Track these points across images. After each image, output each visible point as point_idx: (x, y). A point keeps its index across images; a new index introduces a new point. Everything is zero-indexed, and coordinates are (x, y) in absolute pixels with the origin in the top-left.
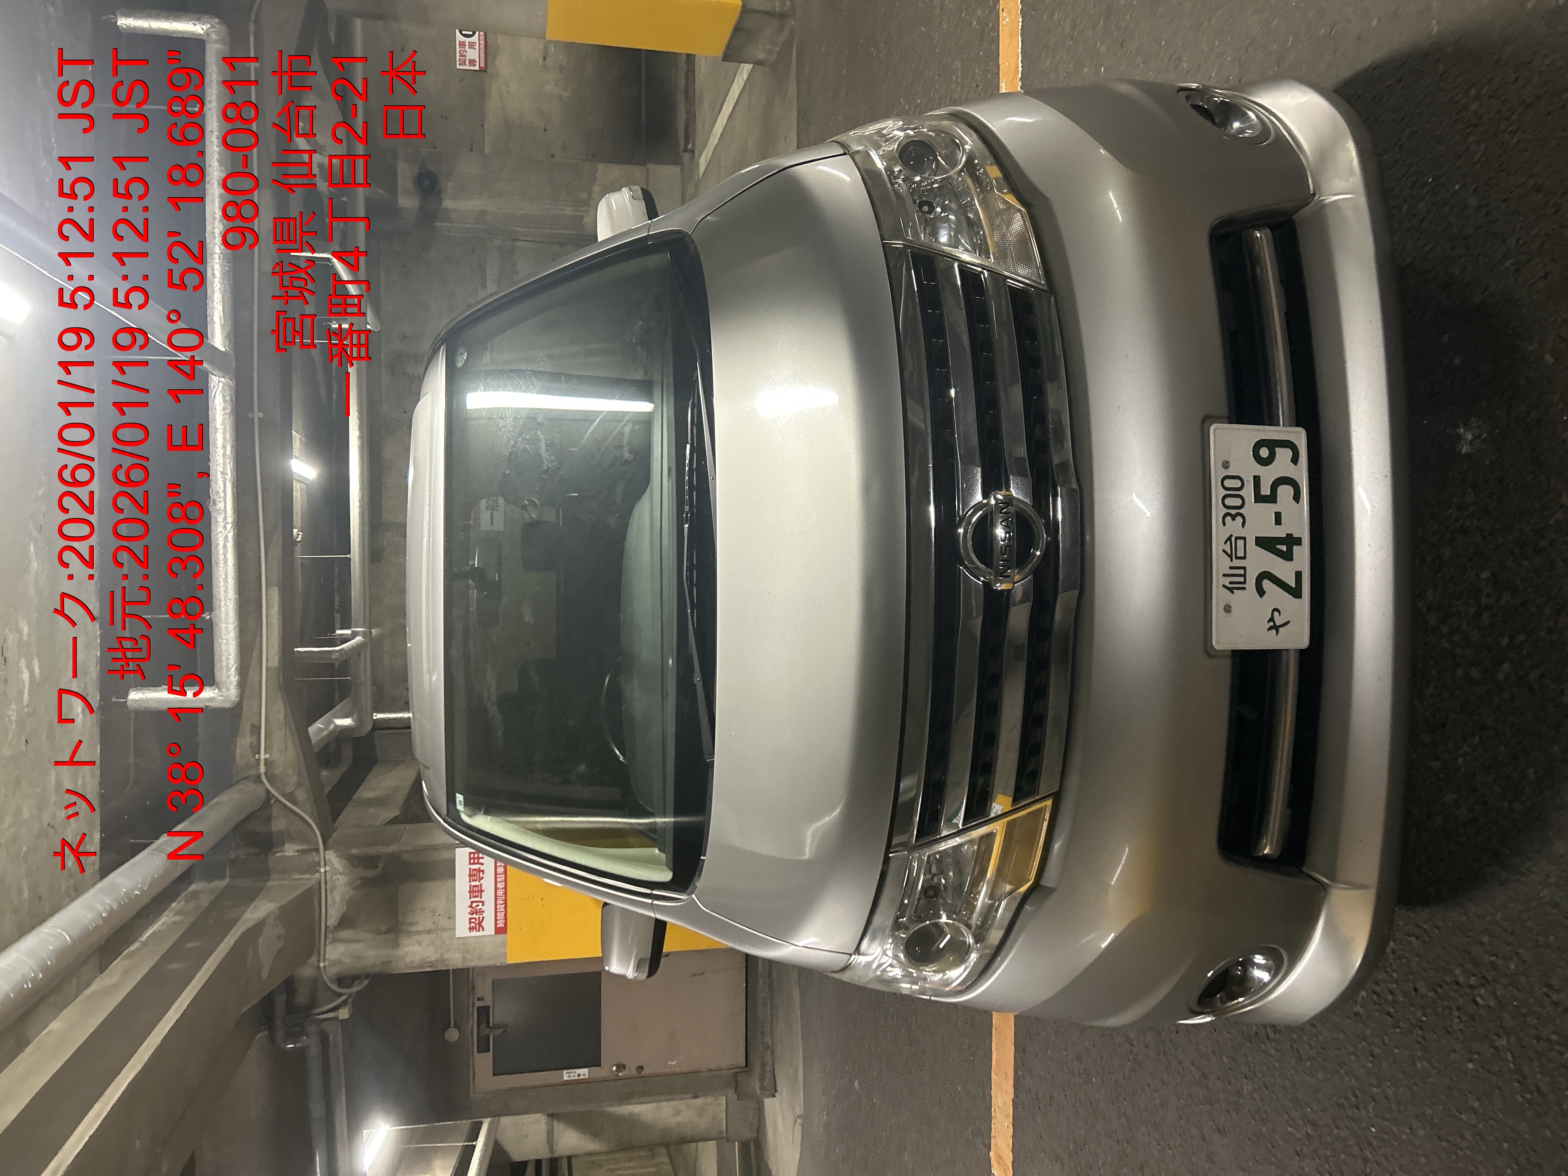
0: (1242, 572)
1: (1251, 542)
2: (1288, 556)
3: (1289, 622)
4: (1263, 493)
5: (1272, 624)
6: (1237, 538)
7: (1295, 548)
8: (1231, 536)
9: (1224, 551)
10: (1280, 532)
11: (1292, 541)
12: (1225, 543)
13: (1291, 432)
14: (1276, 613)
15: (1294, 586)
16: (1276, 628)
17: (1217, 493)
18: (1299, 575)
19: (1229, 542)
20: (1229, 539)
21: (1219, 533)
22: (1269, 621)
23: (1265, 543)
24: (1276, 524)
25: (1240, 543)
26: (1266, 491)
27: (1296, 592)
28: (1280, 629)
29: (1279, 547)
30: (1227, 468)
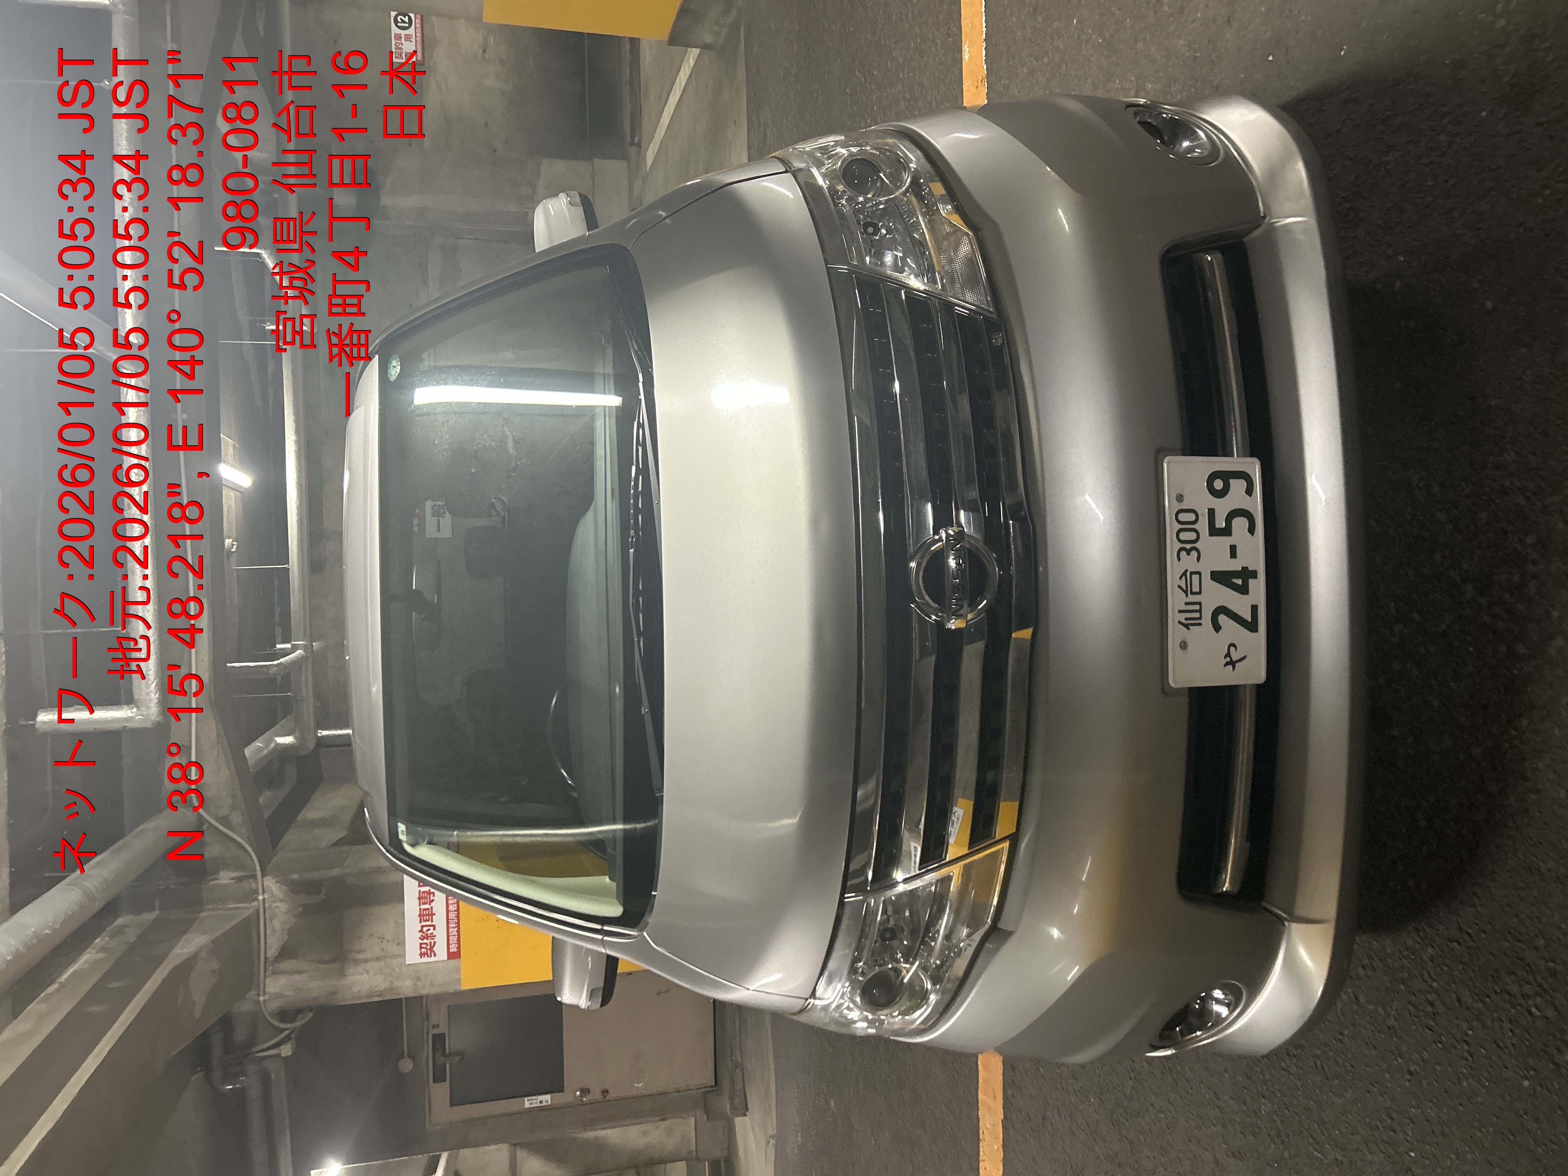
0: (1197, 607)
1: (1206, 577)
2: (1243, 590)
3: (1244, 658)
4: (1217, 526)
5: (1228, 659)
6: (1192, 573)
7: (1250, 580)
8: (1186, 571)
9: (1180, 587)
10: (1235, 565)
11: (1247, 574)
12: (1181, 578)
13: (1246, 463)
14: (1232, 649)
15: (1250, 620)
16: (1232, 663)
17: (1172, 526)
18: (1254, 608)
19: (1184, 577)
20: (1185, 574)
21: (1174, 569)
22: (1225, 657)
23: (1221, 577)
24: (1231, 557)
25: (1195, 578)
26: (1221, 523)
27: (1252, 626)
28: (1237, 665)
29: (1234, 580)
30: (1182, 501)
